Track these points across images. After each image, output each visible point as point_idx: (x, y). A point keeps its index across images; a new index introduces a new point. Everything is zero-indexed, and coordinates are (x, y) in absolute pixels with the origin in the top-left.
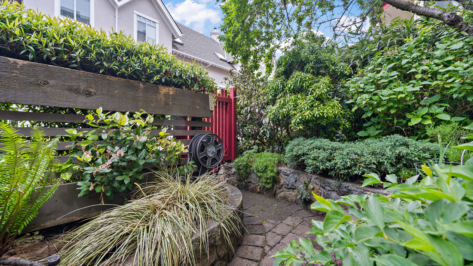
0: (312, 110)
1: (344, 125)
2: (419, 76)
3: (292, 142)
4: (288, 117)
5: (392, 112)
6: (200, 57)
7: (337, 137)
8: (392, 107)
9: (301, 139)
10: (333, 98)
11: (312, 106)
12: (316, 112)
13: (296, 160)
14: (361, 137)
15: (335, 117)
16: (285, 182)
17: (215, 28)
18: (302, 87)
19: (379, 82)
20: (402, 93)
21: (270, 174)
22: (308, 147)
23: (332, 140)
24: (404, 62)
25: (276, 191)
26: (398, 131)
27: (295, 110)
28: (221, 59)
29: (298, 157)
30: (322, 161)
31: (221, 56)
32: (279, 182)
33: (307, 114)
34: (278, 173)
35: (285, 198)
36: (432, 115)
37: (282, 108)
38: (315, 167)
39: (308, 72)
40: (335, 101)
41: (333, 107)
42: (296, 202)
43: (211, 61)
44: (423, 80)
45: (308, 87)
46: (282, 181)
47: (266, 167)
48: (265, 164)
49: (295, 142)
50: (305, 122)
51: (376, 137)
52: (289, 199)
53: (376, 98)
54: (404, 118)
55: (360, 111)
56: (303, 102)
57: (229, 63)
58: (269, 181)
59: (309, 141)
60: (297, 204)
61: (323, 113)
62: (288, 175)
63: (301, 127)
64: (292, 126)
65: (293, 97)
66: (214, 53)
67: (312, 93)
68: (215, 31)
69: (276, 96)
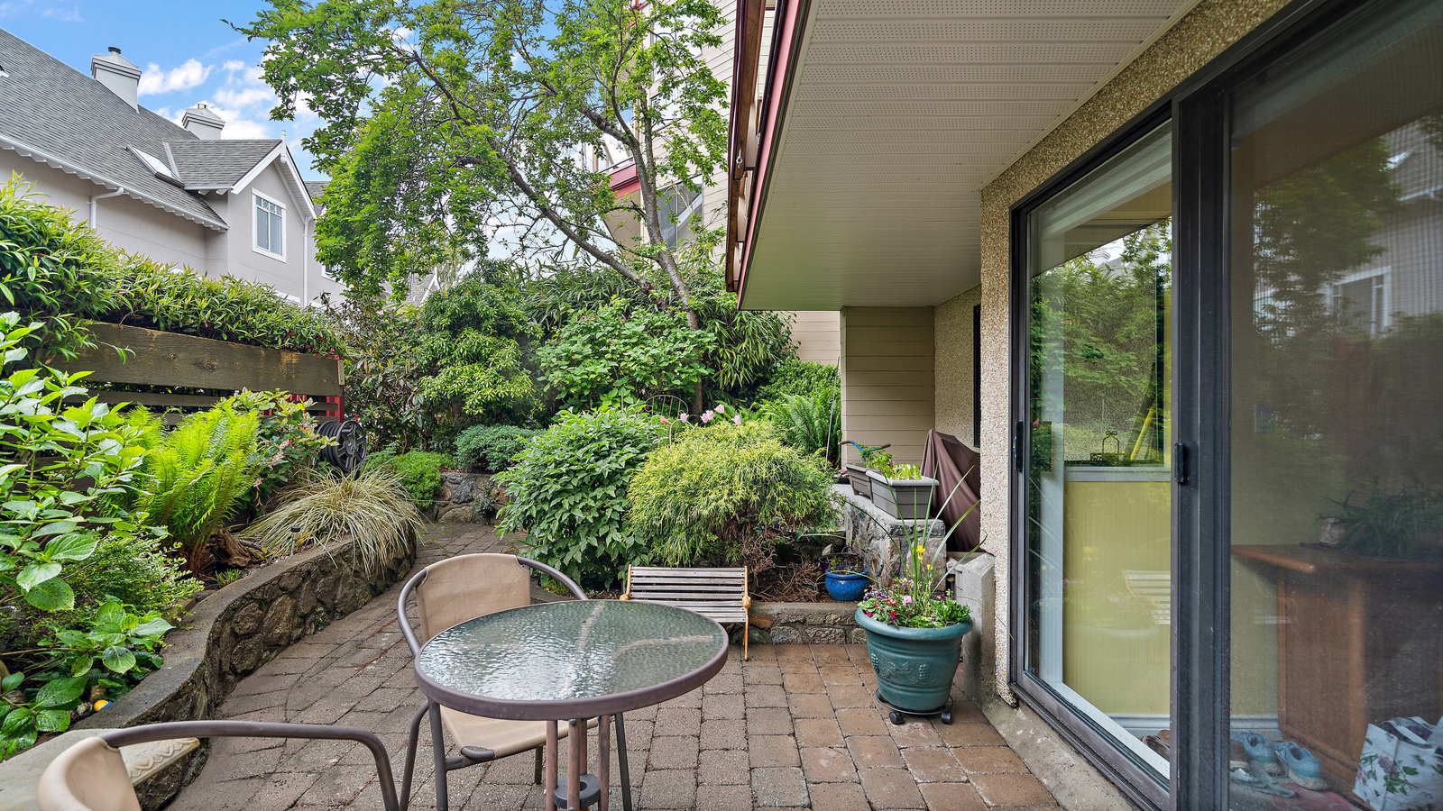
0: (495, 388)
1: (537, 408)
2: (608, 356)
3: (467, 431)
4: (460, 398)
5: (586, 393)
6: (77, 159)
7: (528, 424)
8: (585, 388)
9: (480, 427)
10: (521, 370)
11: (495, 382)
12: (501, 391)
13: (474, 457)
15: (525, 396)
16: (453, 494)
17: (111, 49)
18: (480, 353)
19: (574, 357)
20: (593, 373)
21: (429, 484)
22: (491, 437)
23: (521, 427)
24: (599, 335)
25: (438, 511)
27: (471, 386)
28: (159, 177)
29: (477, 451)
30: (510, 453)
31: (158, 166)
32: (444, 496)
33: (489, 393)
34: (442, 482)
35: (454, 519)
36: (622, 398)
37: (450, 383)
38: (502, 462)
39: (486, 333)
40: (524, 376)
41: (521, 384)
42: (473, 521)
43: (120, 179)
44: (612, 359)
45: (488, 355)
46: (449, 494)
47: (422, 475)
48: (420, 469)
49: (471, 431)
50: (486, 404)
52: (462, 518)
53: (568, 376)
55: (554, 391)
56: (482, 376)
57: (193, 193)
58: (427, 495)
59: (492, 429)
60: (475, 522)
61: (509, 393)
62: (459, 484)
63: (481, 411)
64: (467, 409)
65: (467, 368)
66: (127, 150)
67: (494, 365)
68: (113, 58)
69: (435, 361)
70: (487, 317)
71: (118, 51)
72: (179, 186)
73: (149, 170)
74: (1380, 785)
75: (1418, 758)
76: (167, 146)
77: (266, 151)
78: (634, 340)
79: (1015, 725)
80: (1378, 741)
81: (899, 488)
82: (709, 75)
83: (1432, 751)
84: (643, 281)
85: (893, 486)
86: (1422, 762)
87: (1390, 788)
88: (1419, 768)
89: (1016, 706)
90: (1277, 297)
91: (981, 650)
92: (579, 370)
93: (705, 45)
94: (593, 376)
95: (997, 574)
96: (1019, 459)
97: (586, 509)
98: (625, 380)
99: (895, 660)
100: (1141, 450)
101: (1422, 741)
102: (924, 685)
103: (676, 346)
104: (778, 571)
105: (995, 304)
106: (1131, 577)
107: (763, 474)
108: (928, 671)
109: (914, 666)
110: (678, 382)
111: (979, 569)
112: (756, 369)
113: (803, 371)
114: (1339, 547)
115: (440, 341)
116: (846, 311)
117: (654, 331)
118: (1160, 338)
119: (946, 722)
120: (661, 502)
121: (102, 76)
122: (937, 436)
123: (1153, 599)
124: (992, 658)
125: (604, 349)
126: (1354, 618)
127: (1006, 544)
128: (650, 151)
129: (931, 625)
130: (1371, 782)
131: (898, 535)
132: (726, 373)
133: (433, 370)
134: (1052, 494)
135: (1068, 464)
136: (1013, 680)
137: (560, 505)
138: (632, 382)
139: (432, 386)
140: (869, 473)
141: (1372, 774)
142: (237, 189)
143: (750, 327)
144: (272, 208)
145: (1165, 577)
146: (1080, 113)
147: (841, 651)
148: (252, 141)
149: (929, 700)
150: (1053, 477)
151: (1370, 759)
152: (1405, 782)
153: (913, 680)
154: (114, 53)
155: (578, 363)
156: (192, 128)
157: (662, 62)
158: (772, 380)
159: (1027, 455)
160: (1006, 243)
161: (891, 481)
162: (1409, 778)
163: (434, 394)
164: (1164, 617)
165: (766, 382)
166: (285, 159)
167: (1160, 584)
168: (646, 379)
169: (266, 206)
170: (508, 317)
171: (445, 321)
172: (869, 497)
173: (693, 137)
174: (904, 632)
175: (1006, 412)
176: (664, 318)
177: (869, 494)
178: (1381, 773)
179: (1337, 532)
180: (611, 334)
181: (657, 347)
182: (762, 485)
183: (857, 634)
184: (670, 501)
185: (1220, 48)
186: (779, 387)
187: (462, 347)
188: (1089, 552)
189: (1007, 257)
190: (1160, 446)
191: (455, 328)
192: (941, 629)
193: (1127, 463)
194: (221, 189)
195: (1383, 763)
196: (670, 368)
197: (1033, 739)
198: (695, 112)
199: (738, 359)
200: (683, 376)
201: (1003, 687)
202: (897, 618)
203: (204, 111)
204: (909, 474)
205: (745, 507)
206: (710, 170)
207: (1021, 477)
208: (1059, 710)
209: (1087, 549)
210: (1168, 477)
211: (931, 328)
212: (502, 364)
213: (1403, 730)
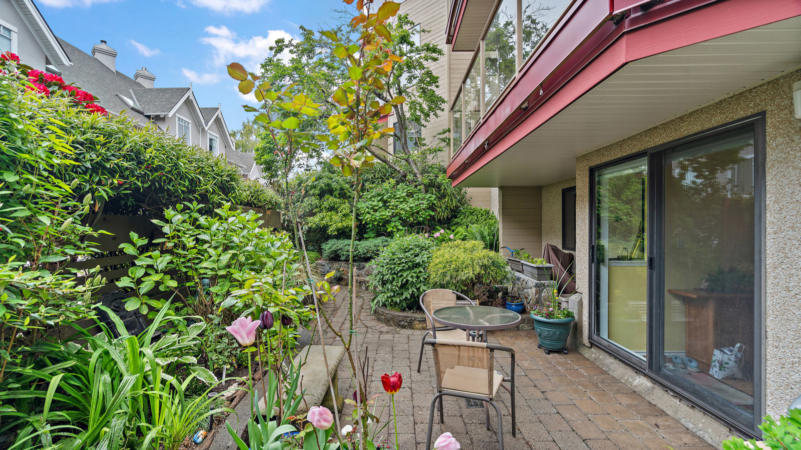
0: (342, 223)
2: (390, 207)
3: (329, 242)
5: (381, 224)
8: (380, 222)
9: (335, 240)
11: (342, 220)
12: (345, 224)
13: (333, 254)
14: (366, 238)
16: (321, 271)
17: (102, 41)
18: (334, 207)
19: (375, 208)
20: (384, 215)
22: (342, 245)
24: (384, 197)
26: (383, 235)
27: (331, 222)
28: (133, 109)
29: (335, 251)
31: (131, 103)
33: (339, 225)
34: (317, 265)
36: (396, 226)
37: (321, 220)
38: (347, 256)
44: (392, 209)
45: (338, 207)
46: (319, 271)
49: (332, 242)
50: (338, 230)
51: (374, 238)
53: (373, 217)
54: (386, 227)
55: (366, 223)
56: (336, 217)
57: (148, 117)
59: (341, 242)
62: (324, 266)
63: (336, 233)
64: (329, 232)
65: (329, 213)
66: (117, 95)
67: (341, 212)
68: (103, 46)
69: (312, 210)
70: (336, 190)
71: (105, 42)
72: (142, 113)
73: (128, 106)
74: (717, 369)
75: (729, 359)
76: (131, 91)
77: (183, 94)
78: (402, 200)
79: (592, 354)
80: (717, 355)
81: (538, 268)
82: (431, 74)
83: (733, 356)
84: (402, 171)
85: (536, 268)
86: (730, 360)
87: (720, 370)
88: (729, 362)
89: (591, 347)
90: (697, 177)
91: (577, 328)
92: (378, 214)
93: (430, 61)
94: (384, 217)
95: (583, 300)
96: (593, 258)
97: (412, 277)
98: (397, 218)
99: (547, 331)
100: (636, 253)
101: (730, 353)
102: (558, 340)
103: (420, 202)
104: (489, 301)
105: (582, 201)
106: (631, 303)
107: (485, 262)
108: (560, 335)
109: (555, 333)
110: (421, 219)
111: (576, 299)
112: (452, 211)
113: (473, 212)
114: (706, 290)
115: (315, 201)
116: (502, 188)
117: (410, 195)
118: (643, 199)
119: (566, 354)
120: (444, 274)
121: (98, 56)
122: (549, 246)
123: (640, 312)
124: (581, 331)
125: (388, 204)
126: (709, 313)
127: (587, 289)
128: (402, 108)
129: (561, 318)
130: (714, 369)
131: (538, 287)
132: (439, 213)
133: (312, 214)
134: (604, 271)
135: (610, 259)
136: (590, 337)
137: (401, 276)
138: (400, 219)
139: (314, 221)
140: (522, 262)
141: (715, 366)
142: (170, 114)
143: (449, 191)
144: (185, 123)
145: (645, 303)
146: (617, 143)
147: (517, 333)
148: (175, 89)
149: (559, 346)
150: (604, 265)
151: (714, 361)
152: (725, 367)
153: (554, 338)
154: (103, 43)
155: (376, 211)
156: (139, 80)
157: (409, 67)
158: (459, 216)
159: (595, 257)
160: (587, 180)
161: (534, 265)
162: (726, 366)
163: (314, 226)
164: (645, 319)
165: (455, 217)
166: (191, 98)
167: (643, 306)
168: (408, 217)
169: (182, 122)
170: (343, 189)
171: (317, 192)
172: (520, 272)
173: (420, 100)
174: (551, 320)
175: (587, 241)
176: (411, 188)
177: (521, 271)
178: (718, 365)
179: (706, 284)
180: (390, 197)
181: (412, 203)
182: (485, 267)
183: (522, 326)
184: (449, 274)
185: (661, 142)
186: (462, 219)
187: (326, 204)
188: (617, 292)
189: (587, 185)
190: (643, 250)
191: (321, 195)
192: (563, 319)
193: (631, 259)
194: (162, 114)
195: (718, 362)
196: (418, 213)
197: (598, 357)
198: (424, 91)
199: (443, 206)
200: (424, 216)
201: (586, 341)
202: (549, 315)
203: (145, 71)
204: (541, 262)
205: (479, 277)
206: (429, 116)
207: (593, 265)
208: (609, 345)
209: (616, 291)
210: (646, 265)
211: (540, 196)
212: (344, 212)
213: (726, 351)
